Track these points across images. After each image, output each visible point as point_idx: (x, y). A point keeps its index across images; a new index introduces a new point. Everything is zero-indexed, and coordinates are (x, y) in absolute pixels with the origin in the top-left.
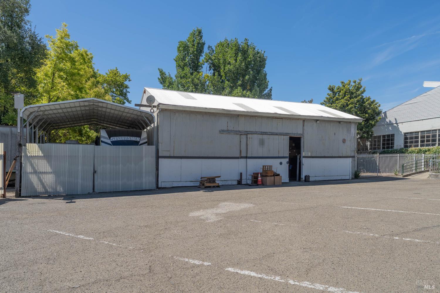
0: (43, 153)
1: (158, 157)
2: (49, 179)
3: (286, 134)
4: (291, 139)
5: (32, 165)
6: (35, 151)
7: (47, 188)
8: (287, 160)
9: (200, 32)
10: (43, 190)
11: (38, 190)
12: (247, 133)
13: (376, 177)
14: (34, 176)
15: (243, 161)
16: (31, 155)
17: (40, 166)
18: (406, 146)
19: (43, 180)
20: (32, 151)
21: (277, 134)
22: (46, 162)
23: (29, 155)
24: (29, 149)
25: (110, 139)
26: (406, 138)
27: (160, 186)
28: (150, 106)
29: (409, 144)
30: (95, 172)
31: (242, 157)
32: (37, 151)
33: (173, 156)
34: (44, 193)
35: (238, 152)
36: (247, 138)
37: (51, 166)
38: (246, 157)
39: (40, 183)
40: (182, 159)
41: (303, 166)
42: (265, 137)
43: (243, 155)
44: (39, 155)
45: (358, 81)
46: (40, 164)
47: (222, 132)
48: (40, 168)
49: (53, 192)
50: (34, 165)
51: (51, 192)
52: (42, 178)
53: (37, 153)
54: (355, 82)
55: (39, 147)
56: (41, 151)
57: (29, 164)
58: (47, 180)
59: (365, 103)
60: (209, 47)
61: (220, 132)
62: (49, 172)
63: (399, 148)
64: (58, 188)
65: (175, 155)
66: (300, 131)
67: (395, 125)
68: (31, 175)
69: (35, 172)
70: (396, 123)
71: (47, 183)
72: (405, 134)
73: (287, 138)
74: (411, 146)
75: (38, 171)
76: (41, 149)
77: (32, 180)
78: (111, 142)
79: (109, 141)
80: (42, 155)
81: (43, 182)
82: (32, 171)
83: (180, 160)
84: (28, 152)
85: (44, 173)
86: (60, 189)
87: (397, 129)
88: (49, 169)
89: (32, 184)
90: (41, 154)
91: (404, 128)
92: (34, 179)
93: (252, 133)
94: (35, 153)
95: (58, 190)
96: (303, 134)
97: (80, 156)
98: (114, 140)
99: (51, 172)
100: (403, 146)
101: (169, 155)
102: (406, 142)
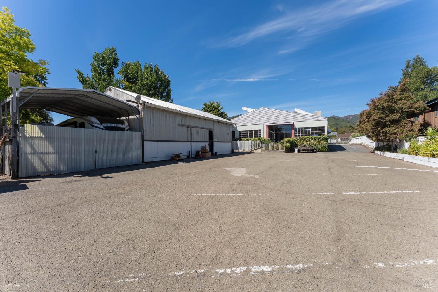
0: (44, 134)
1: (143, 141)
2: (51, 159)
3: (207, 129)
4: (210, 131)
5: (31, 146)
6: (35, 132)
7: (50, 168)
8: (208, 143)
9: (114, 50)
10: (45, 170)
11: (39, 170)
12: (191, 127)
13: (238, 152)
14: (35, 157)
15: (189, 143)
16: (30, 136)
17: (41, 147)
18: (240, 137)
19: (45, 160)
20: (31, 132)
21: (204, 128)
22: (48, 143)
23: (28, 136)
24: (28, 129)
25: (102, 125)
26: (240, 134)
27: (145, 161)
28: (136, 103)
29: (241, 136)
30: (96, 152)
31: (189, 142)
32: (37, 132)
33: (152, 139)
34: (46, 173)
35: (187, 138)
36: (191, 130)
37: (53, 147)
38: (191, 142)
39: (41, 164)
40: (159, 142)
41: (214, 147)
42: (199, 129)
43: (190, 140)
44: (39, 136)
45: (219, 103)
46: (41, 145)
47: (179, 125)
48: (41, 149)
49: (56, 171)
50: (35, 146)
51: (54, 171)
52: (43, 158)
53: (37, 134)
54: (217, 103)
55: (40, 128)
56: (42, 133)
57: (28, 145)
58: (50, 160)
59: (223, 114)
60: (123, 63)
61: (178, 125)
62: (51, 152)
63: (237, 138)
64: (61, 167)
65: (154, 139)
66: (213, 128)
67: (235, 127)
68: (31, 155)
69: (36, 153)
70: (236, 126)
71: (50, 163)
72: (240, 131)
73: (208, 131)
74: (242, 137)
75: (39, 152)
76: (42, 130)
77: (32, 161)
78: (104, 127)
79: (102, 127)
80: (43, 136)
81: (46, 162)
82: (32, 152)
83: (156, 142)
84: (27, 133)
85: (46, 153)
86: (63, 167)
87: (236, 129)
88: (51, 150)
89: (32, 165)
90: (41, 135)
91: (240, 129)
92: (34, 160)
93: (193, 127)
94: (35, 134)
95: (61, 169)
96: (213, 129)
97: (83, 139)
98: (105, 126)
99: (53, 152)
100: (239, 137)
101: (150, 139)
102: (240, 135)
